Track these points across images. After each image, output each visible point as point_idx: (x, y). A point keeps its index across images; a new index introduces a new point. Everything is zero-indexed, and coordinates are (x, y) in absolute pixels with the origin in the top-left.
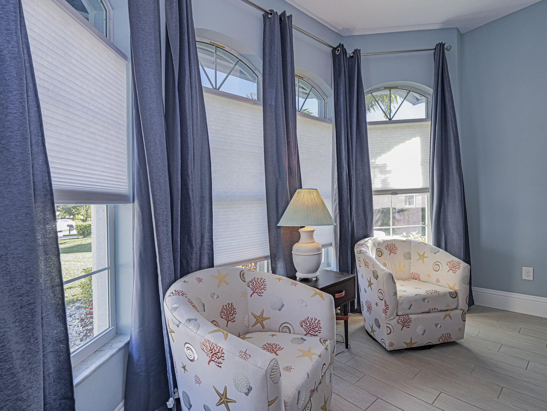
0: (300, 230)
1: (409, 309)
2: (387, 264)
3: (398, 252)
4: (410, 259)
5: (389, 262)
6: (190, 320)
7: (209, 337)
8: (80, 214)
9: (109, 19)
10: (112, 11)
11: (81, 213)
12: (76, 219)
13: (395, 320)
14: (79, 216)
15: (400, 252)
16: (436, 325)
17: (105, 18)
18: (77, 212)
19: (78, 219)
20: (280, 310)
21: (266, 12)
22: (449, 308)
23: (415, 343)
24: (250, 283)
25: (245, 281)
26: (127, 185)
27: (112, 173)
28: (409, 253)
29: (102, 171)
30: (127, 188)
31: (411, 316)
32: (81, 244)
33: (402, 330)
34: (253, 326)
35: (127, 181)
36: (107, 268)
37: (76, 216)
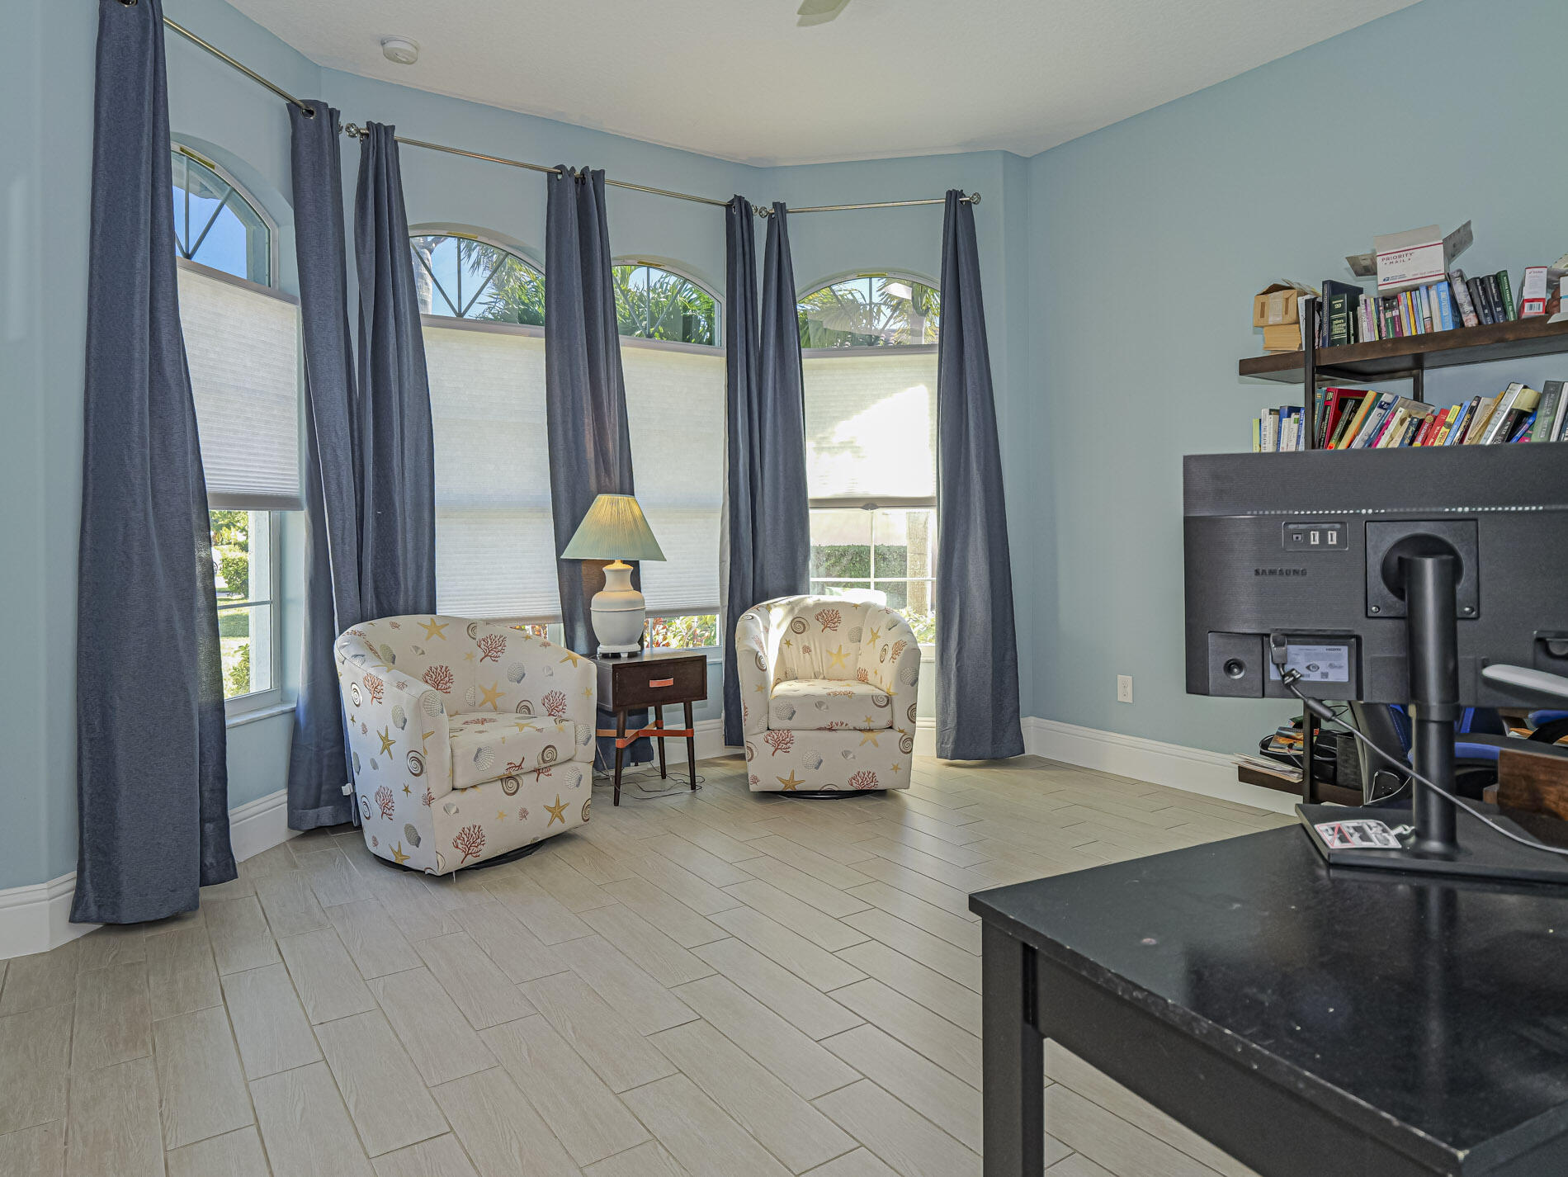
0: (605, 569)
1: (790, 719)
2: (812, 649)
3: (840, 627)
4: (860, 641)
5: (817, 644)
6: (356, 656)
7: (372, 671)
8: (234, 526)
9: (274, 241)
10: (277, 231)
11: (238, 524)
12: (224, 542)
13: (762, 736)
14: (233, 534)
15: (844, 628)
16: (845, 754)
17: (267, 240)
18: (226, 521)
19: (230, 543)
20: (519, 682)
21: (549, 173)
22: (872, 725)
23: (800, 782)
24: (482, 642)
25: (475, 639)
26: (297, 483)
27: (276, 468)
28: (860, 630)
29: (261, 467)
30: (298, 487)
31: (793, 733)
32: (238, 615)
33: (773, 755)
34: (480, 706)
35: (297, 478)
36: (270, 602)
37: (224, 531)
